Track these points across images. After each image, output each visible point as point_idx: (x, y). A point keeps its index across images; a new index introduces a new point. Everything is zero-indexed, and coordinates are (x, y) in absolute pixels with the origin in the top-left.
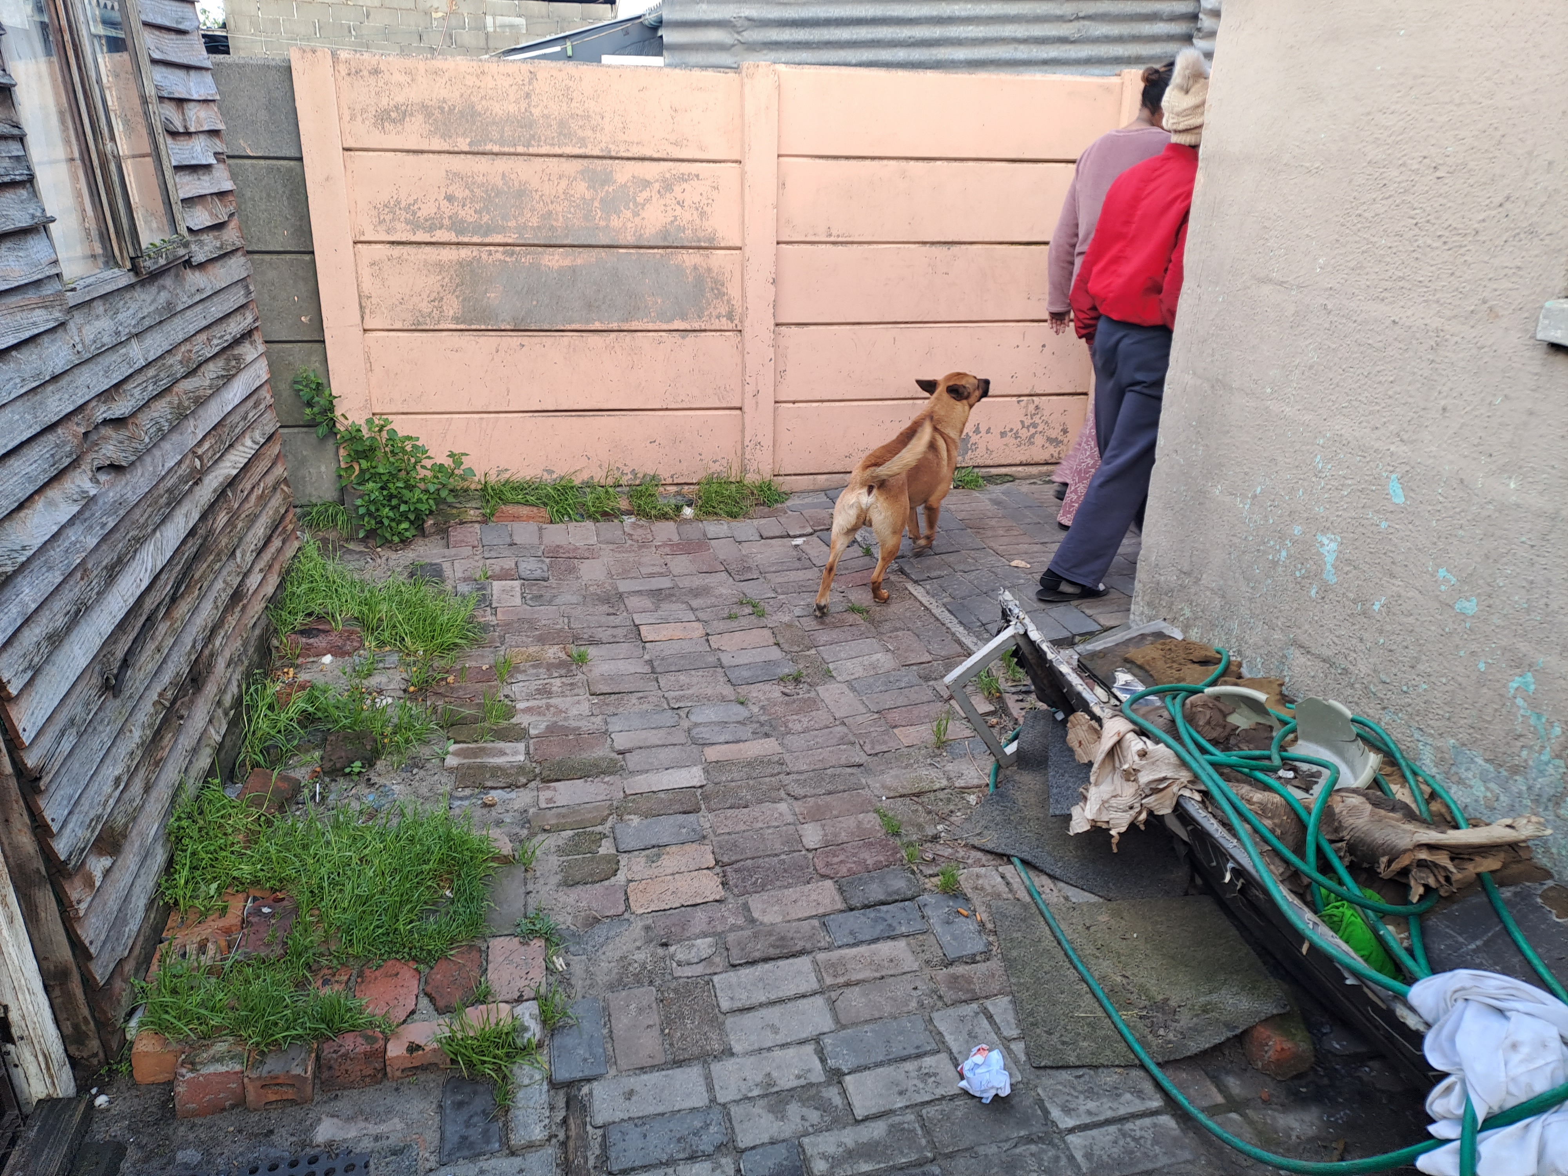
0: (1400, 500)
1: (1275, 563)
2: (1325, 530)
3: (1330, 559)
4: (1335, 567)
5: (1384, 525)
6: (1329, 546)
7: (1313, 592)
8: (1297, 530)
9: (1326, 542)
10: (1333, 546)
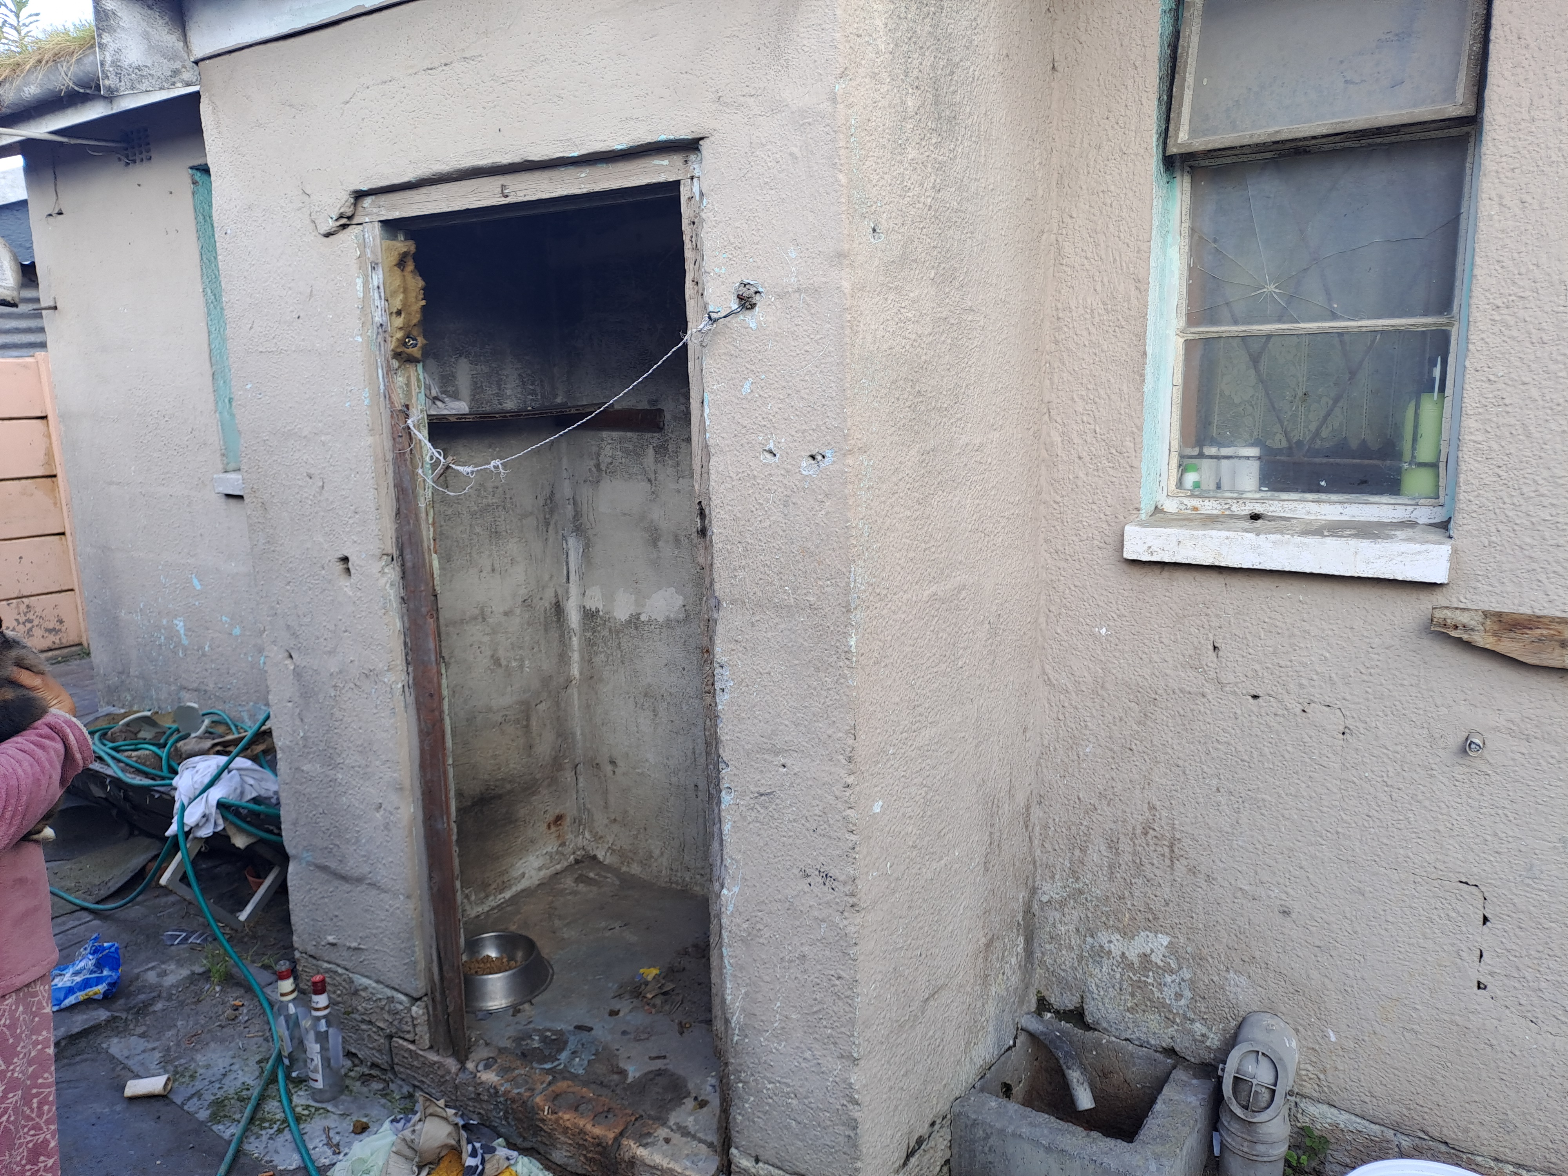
0: (199, 588)
1: (160, 645)
2: (176, 617)
3: (182, 632)
4: (186, 635)
5: (197, 603)
6: (180, 625)
7: (181, 655)
8: (164, 622)
9: (178, 622)
10: (182, 624)
